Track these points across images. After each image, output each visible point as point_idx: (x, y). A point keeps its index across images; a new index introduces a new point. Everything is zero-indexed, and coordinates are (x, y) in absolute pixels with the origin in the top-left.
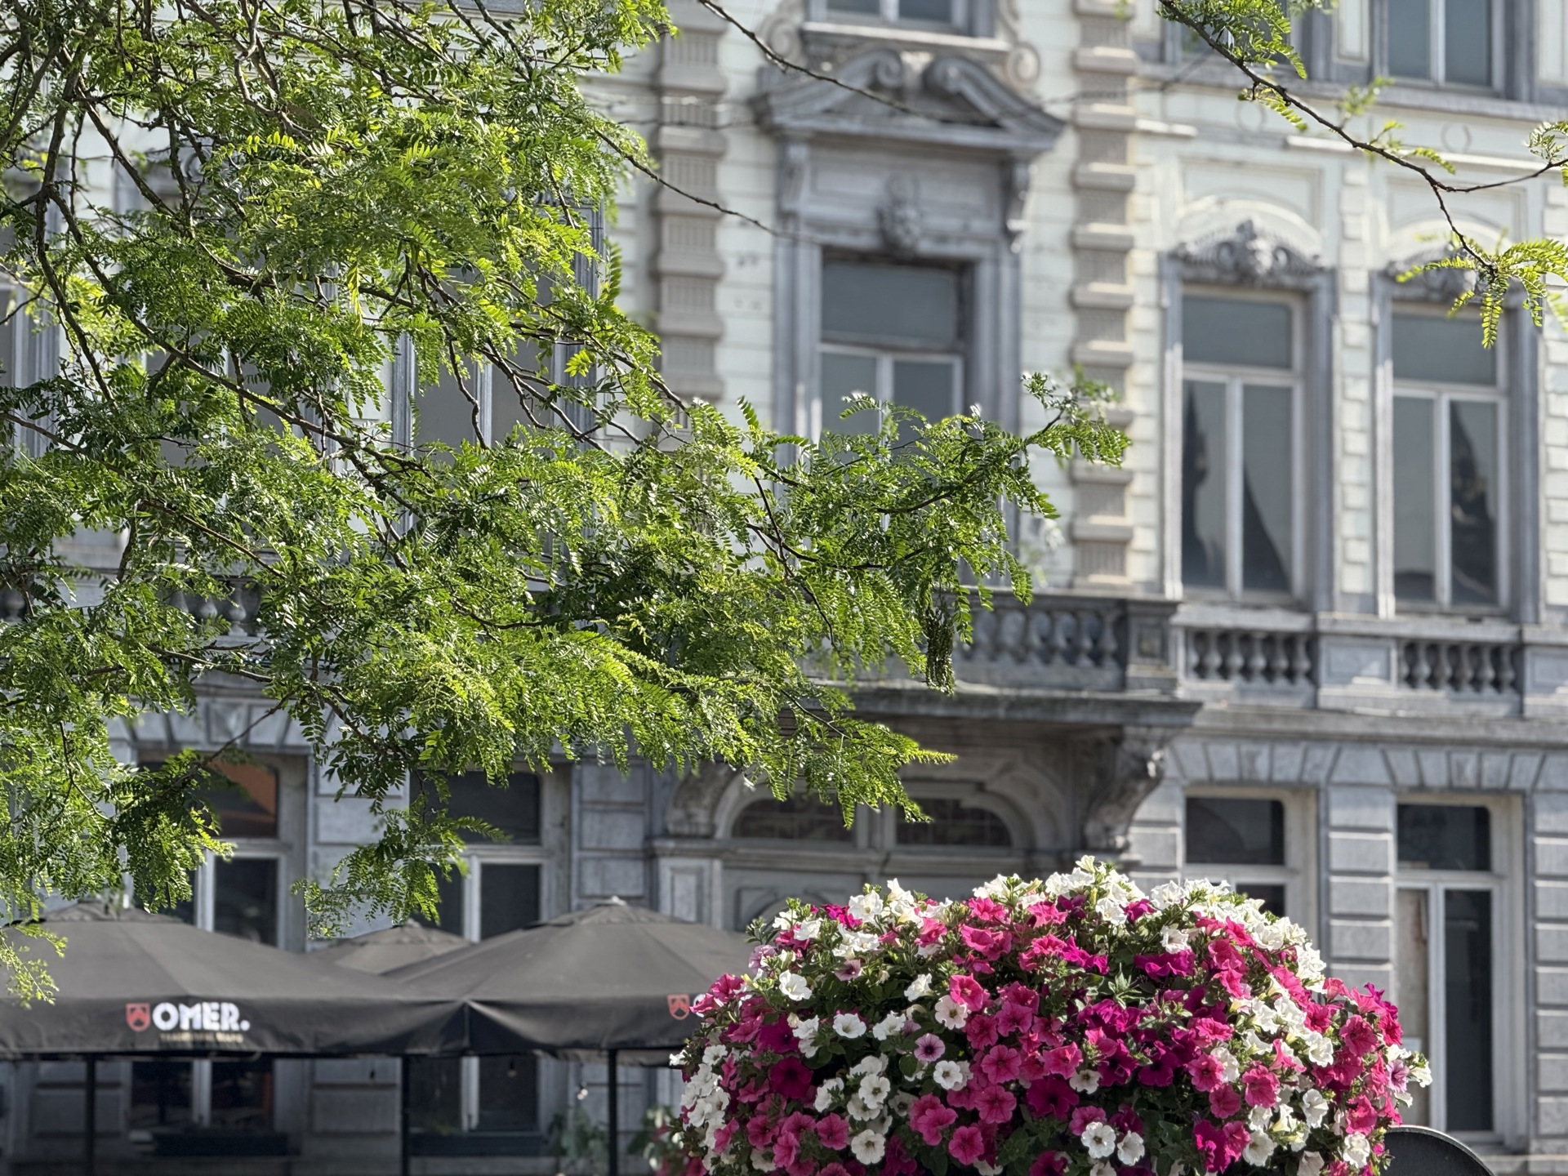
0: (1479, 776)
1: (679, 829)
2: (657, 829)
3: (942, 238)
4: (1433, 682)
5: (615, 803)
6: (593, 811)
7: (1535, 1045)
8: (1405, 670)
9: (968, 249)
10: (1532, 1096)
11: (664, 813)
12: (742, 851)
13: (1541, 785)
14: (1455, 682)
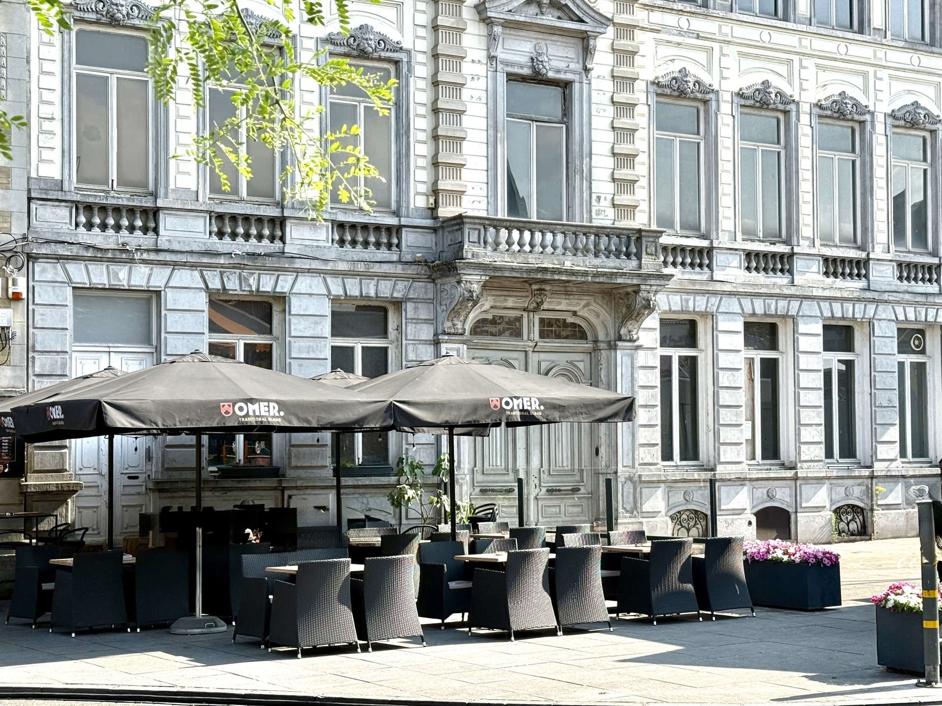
0: (776, 309)
1: (449, 331)
2: (440, 331)
3: (558, 71)
4: (757, 269)
5: (421, 319)
6: (411, 322)
7: (799, 424)
8: (747, 265)
9: (569, 76)
10: (798, 444)
11: (443, 324)
12: (475, 341)
13: (800, 314)
14: (765, 270)
